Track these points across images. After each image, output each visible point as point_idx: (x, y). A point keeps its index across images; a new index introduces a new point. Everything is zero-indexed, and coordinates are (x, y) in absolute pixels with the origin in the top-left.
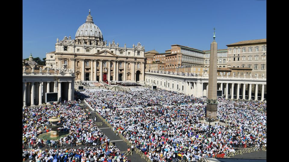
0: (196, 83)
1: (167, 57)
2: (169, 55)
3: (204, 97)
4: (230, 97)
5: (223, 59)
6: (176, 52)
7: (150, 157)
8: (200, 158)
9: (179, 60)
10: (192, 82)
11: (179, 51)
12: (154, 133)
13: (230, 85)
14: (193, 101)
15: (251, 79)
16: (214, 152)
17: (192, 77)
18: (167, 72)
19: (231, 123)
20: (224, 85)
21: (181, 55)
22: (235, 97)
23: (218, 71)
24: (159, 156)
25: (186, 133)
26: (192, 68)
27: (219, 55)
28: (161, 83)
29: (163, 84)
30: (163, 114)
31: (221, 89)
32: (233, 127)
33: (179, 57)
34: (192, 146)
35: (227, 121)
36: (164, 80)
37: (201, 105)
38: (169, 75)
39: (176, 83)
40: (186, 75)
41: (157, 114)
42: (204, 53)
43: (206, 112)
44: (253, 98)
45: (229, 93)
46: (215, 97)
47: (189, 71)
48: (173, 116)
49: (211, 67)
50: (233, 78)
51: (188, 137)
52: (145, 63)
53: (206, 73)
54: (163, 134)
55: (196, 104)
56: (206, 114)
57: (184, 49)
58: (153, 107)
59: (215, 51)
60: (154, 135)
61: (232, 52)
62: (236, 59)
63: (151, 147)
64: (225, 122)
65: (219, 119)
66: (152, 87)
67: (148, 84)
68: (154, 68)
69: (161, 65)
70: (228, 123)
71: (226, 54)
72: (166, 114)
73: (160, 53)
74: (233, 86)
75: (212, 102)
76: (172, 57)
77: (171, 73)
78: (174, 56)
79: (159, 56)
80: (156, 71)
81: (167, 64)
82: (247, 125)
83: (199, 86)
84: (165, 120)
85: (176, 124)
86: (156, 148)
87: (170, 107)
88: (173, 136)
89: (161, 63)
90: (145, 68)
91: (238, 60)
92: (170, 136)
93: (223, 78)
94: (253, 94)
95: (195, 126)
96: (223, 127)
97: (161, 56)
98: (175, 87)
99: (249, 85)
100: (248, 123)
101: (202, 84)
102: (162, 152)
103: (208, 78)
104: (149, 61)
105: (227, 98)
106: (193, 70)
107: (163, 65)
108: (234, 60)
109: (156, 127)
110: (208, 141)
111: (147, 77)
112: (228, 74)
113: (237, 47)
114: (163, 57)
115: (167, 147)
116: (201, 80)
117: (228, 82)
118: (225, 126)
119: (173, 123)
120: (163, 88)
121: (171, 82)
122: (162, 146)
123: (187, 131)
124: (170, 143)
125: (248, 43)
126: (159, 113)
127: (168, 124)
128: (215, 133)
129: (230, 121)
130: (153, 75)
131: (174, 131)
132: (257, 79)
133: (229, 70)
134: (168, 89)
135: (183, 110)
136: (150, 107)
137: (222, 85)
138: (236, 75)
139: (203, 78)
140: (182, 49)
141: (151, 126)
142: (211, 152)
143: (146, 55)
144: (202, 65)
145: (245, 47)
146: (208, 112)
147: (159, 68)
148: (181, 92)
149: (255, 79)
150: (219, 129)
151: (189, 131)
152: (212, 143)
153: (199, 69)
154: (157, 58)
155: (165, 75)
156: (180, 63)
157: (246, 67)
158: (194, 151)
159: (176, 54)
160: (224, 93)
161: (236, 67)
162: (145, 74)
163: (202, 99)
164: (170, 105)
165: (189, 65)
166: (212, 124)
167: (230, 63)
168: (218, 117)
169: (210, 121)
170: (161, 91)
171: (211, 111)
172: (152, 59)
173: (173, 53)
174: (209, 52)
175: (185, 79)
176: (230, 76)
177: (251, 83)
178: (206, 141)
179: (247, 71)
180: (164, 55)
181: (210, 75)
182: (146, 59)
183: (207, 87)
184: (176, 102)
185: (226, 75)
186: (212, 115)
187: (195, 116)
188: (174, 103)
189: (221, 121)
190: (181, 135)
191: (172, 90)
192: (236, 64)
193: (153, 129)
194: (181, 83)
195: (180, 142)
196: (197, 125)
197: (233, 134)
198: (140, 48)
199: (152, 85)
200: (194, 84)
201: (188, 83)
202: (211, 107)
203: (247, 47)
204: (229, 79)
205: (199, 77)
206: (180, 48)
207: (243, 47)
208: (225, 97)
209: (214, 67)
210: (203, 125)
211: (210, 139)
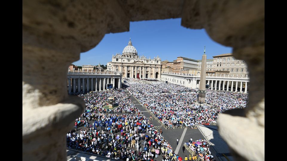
0: (192, 80)
1: (175, 64)
2: (176, 63)
3: (197, 88)
4: (214, 89)
5: (210, 65)
6: (180, 61)
7: (163, 122)
8: (193, 125)
9: (181, 66)
10: (190, 79)
11: (182, 61)
12: (166, 108)
13: (214, 81)
14: (190, 91)
15: (229, 78)
16: (203, 122)
17: (190, 76)
18: (174, 73)
19: (214, 105)
20: (211, 81)
21: (183, 63)
22: (218, 89)
23: (206, 73)
24: (168, 122)
25: (185, 110)
26: (190, 71)
27: (207, 63)
28: (170, 79)
29: (172, 80)
30: (171, 98)
31: (208, 84)
32: (215, 107)
33: (182, 64)
34: (189, 117)
35: (211, 104)
36: (172, 78)
37: (195, 93)
38: (175, 75)
39: (179, 79)
40: (186, 75)
41: (168, 98)
42: (198, 62)
43: (198, 98)
44: (230, 90)
45: (214, 86)
46: (204, 88)
47: (188, 73)
48: (177, 99)
49: (202, 70)
50: (217, 77)
51: (186, 112)
52: (161, 68)
53: (199, 74)
54: (171, 110)
55: (192, 93)
56: (198, 99)
57: (185, 59)
58: (165, 93)
59: (205, 61)
60: (166, 110)
61: (216, 61)
62: (219, 65)
63: (164, 116)
64: (210, 104)
65: (207, 102)
66: (165, 82)
67: (162, 80)
68: (167, 71)
69: (170, 69)
70: (212, 105)
71: (213, 62)
72: (173, 98)
73: (170, 62)
74: (216, 82)
75: (202, 92)
76: (177, 64)
77: (177, 74)
78: (179, 64)
79: (169, 64)
80: (168, 73)
81: (174, 69)
82: (225, 107)
83: (194, 82)
84: (173, 101)
85: (179, 104)
86: (167, 117)
87: (176, 94)
88: (177, 111)
89: (171, 68)
90: (161, 70)
91: (220, 66)
92: (175, 111)
93: (210, 77)
94: (230, 87)
95: (191, 106)
96: (209, 107)
97: (171, 63)
98: (179, 82)
99: (227, 81)
100: (226, 105)
101: (196, 81)
102: (170, 120)
103: (200, 77)
104: (163, 67)
105: (212, 89)
106: (191, 72)
107: (172, 69)
108: (218, 66)
109: (167, 105)
110: (199, 115)
111: (162, 76)
112: (213, 74)
113: (220, 58)
114: (172, 64)
115: (173, 117)
116: (195, 78)
117: (213, 80)
118: (210, 107)
119: (177, 103)
120: (172, 82)
121: (176, 79)
122: (170, 116)
123: (186, 109)
124: (175, 115)
125: (227, 55)
126: (169, 97)
127: (174, 104)
128: (204, 110)
129: (214, 104)
130: (166, 75)
131: (178, 108)
132: (233, 78)
133: (214, 72)
134: (175, 83)
135: (183, 96)
136: (164, 94)
137: (209, 81)
138: (219, 75)
139: (196, 77)
140: (184, 59)
141: (164, 104)
142: (201, 122)
143: (162, 63)
144: (196, 69)
145: (225, 57)
146: (199, 98)
147: (169, 71)
148: (182, 85)
149: (231, 78)
150: (206, 108)
151: (187, 108)
152: (201, 116)
153: (194, 71)
154: (168, 65)
155: (173, 75)
156: (182, 68)
157: (225, 70)
158: (190, 120)
159: (180, 63)
160: (210, 87)
161: (219, 70)
162: (161, 74)
163: (196, 89)
164: (175, 92)
165: (188, 69)
166: (202, 105)
167: (215, 68)
168: (206, 101)
169: (200, 103)
170: (170, 84)
171: (201, 97)
172: (165, 65)
173: (178, 62)
174: (201, 61)
175: (185, 78)
176: (215, 76)
177: (228, 80)
178: (197, 115)
179: (226, 73)
180: (173, 63)
181: (202, 75)
182: (161, 66)
183: (199, 82)
184: (179, 91)
185: (212, 75)
186: (202, 99)
187: (191, 100)
188: (178, 92)
189: (207, 103)
190: (182, 110)
191: (177, 84)
192: (219, 68)
193: (165, 106)
194: (183, 80)
195: (181, 115)
196: (192, 105)
197: (216, 112)
198: (158, 59)
199: (165, 80)
200: (191, 80)
201: (187, 80)
202: (201, 94)
203: (226, 58)
204: (214, 77)
205: (194, 76)
206: (182, 58)
207: (224, 58)
208: (210, 89)
209: (204, 70)
210: (196, 105)
211: (200, 114)
